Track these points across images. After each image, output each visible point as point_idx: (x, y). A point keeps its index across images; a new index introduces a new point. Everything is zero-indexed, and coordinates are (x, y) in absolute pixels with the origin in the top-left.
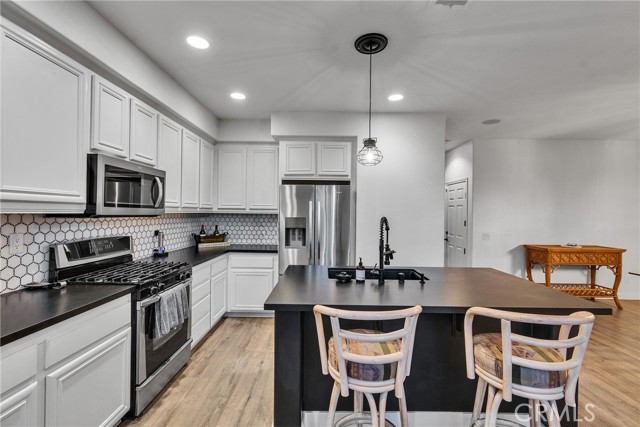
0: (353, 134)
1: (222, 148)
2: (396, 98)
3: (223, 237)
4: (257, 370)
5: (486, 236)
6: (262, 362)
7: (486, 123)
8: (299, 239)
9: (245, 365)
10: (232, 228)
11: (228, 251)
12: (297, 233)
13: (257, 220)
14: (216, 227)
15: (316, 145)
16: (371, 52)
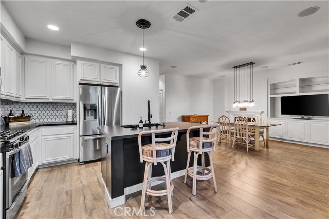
0: (120, 63)
1: (27, 58)
2: (143, 49)
3: (28, 118)
4: (81, 185)
5: (170, 113)
6: (81, 182)
7: (172, 67)
8: (92, 115)
9: (71, 185)
10: (35, 112)
11: (39, 126)
12: (90, 112)
13: (55, 107)
14: (23, 111)
15: (100, 66)
16: (143, 28)
